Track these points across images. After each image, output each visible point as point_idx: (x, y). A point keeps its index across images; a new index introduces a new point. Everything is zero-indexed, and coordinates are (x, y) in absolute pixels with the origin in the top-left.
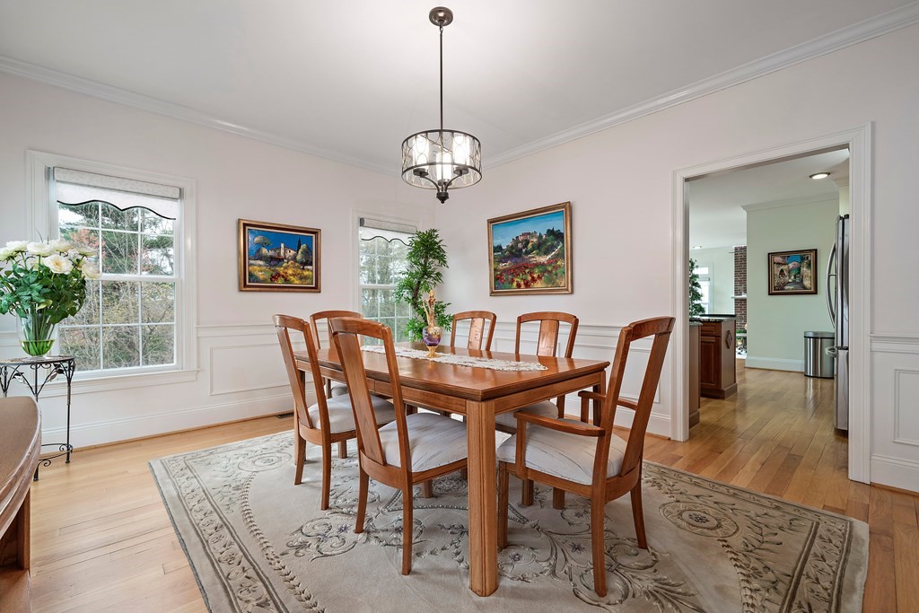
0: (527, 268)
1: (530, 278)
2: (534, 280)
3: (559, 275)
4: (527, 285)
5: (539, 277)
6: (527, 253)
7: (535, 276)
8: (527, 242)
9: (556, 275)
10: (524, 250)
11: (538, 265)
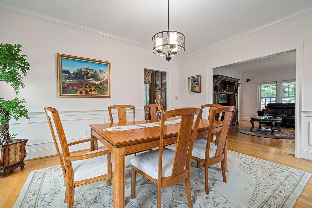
0: (88, 85)
1: (89, 90)
2: (91, 91)
3: (105, 90)
4: (87, 93)
5: (94, 90)
6: (87, 78)
7: (92, 89)
8: (88, 73)
9: (104, 90)
10: (85, 76)
11: (93, 84)
